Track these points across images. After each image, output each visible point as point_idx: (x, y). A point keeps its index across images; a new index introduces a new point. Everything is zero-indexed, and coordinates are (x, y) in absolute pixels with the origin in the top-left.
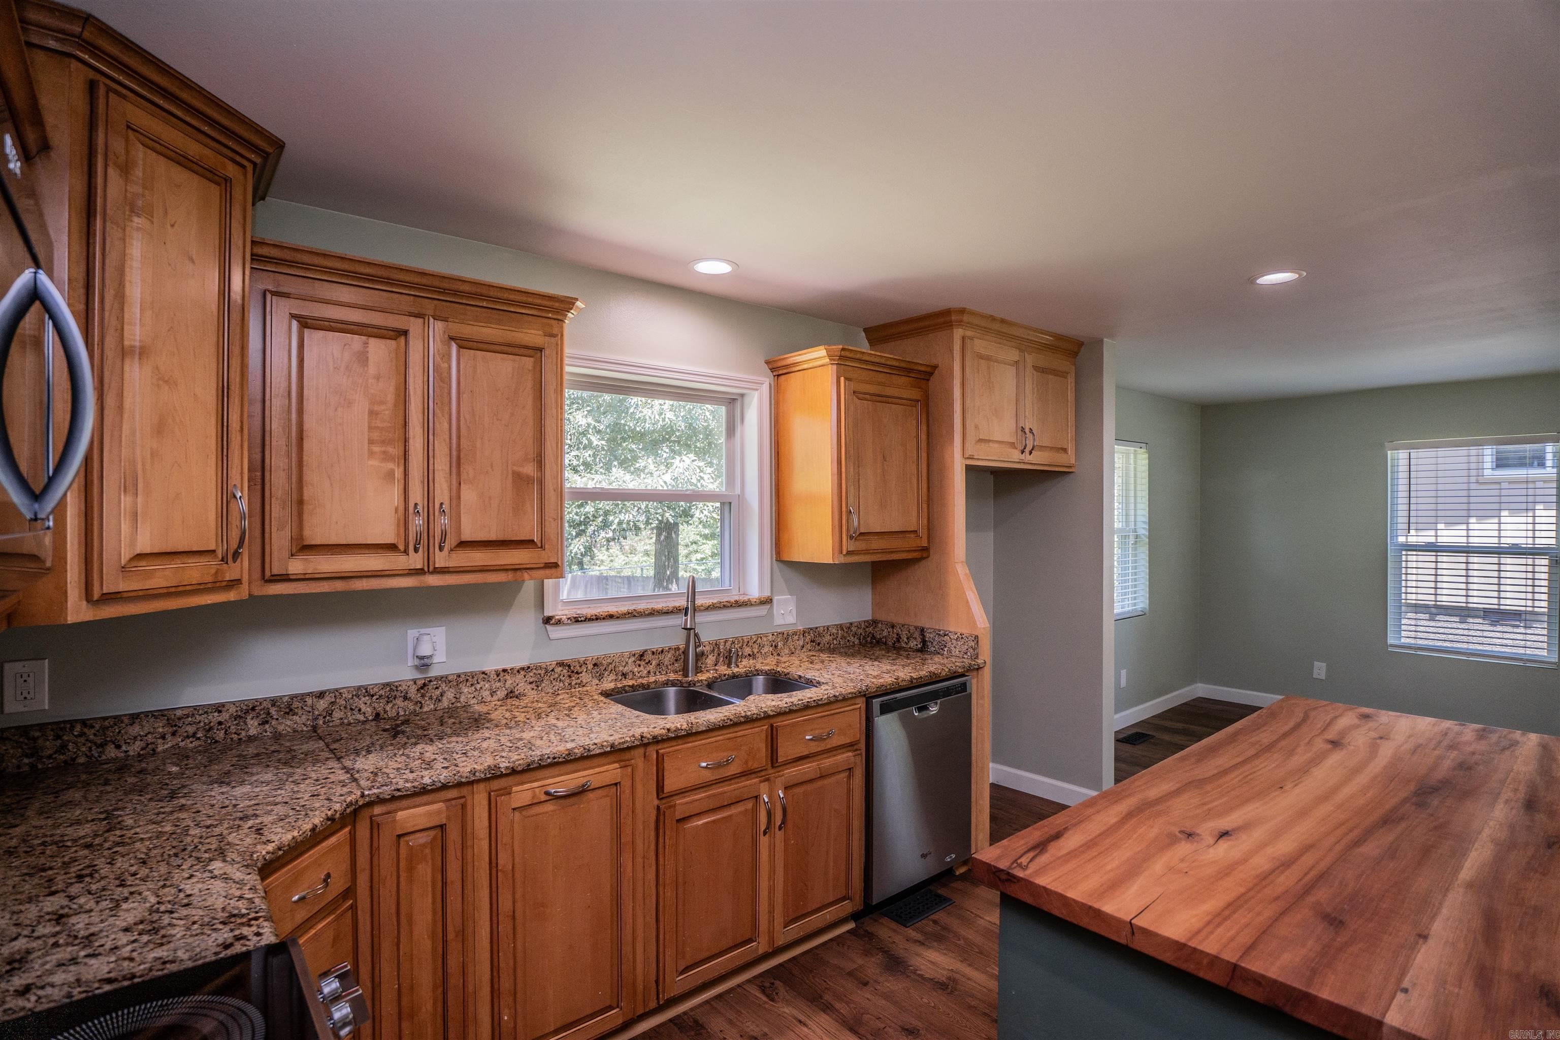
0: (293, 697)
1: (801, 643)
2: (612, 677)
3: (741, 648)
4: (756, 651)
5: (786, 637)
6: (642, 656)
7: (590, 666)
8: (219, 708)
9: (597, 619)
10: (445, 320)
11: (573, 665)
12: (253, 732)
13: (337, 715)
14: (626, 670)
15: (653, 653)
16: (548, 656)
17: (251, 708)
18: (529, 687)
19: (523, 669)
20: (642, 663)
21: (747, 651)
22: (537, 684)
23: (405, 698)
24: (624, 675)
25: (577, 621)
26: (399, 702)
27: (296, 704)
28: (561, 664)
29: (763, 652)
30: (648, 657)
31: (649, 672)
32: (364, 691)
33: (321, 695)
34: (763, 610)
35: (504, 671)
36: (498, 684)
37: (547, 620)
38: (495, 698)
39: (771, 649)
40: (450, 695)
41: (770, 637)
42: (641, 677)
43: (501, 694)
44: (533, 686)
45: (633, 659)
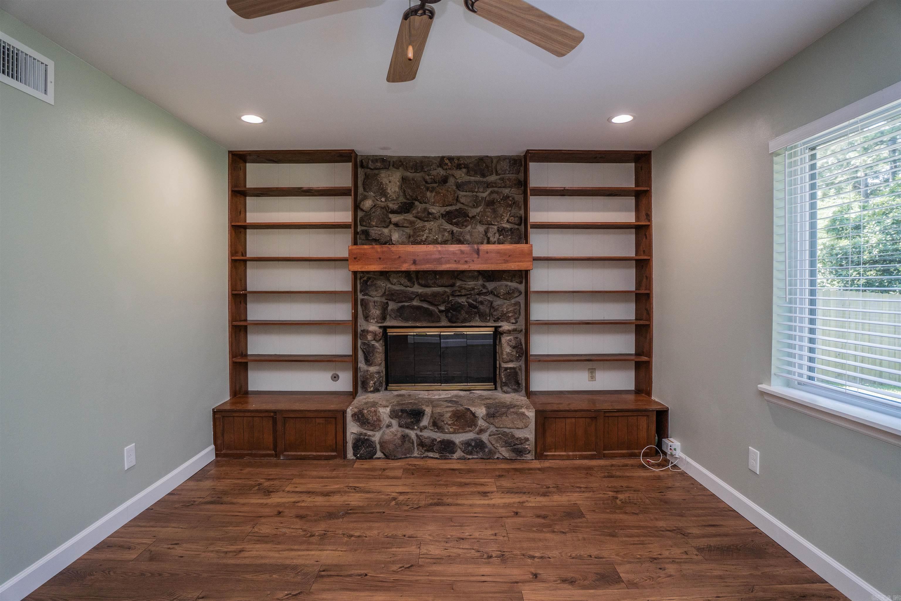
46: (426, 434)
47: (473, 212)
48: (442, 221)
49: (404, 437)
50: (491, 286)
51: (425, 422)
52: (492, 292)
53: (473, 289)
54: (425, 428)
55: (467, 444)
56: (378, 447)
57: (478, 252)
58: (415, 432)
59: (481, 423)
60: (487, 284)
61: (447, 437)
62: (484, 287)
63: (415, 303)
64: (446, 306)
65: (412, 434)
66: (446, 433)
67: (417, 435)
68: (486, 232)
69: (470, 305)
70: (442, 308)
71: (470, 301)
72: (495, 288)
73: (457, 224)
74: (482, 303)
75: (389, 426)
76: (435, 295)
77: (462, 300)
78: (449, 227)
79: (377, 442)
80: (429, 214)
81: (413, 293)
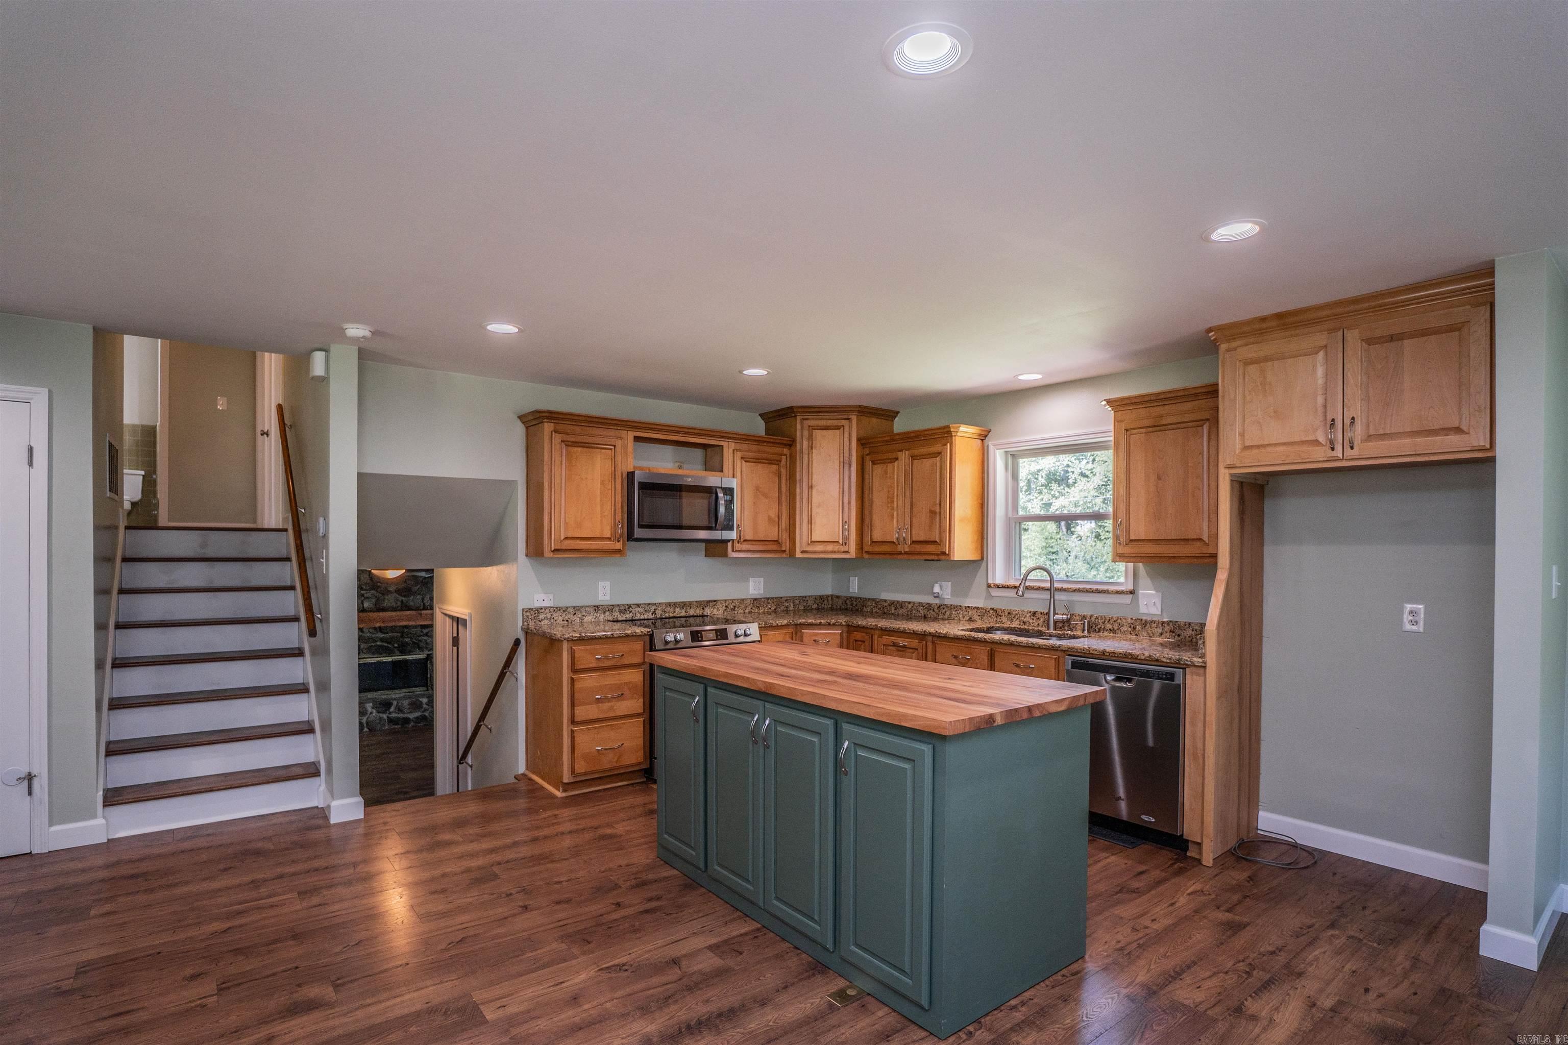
0: (903, 602)
1: (1160, 631)
2: (1018, 622)
3: (1104, 623)
4: (1116, 628)
5: (1145, 624)
6: (1034, 614)
7: (1007, 614)
8: (885, 601)
9: (1008, 587)
10: (908, 450)
11: (998, 610)
12: (893, 612)
13: (914, 612)
14: (1025, 620)
15: (1041, 613)
16: (989, 605)
17: (893, 603)
18: (978, 617)
19: (976, 607)
20: (1035, 618)
21: (1109, 626)
22: (981, 617)
23: (934, 611)
24: (1024, 623)
25: (998, 587)
26: (931, 611)
27: (903, 604)
28: (992, 609)
29: (1122, 631)
30: (1038, 615)
31: (1038, 624)
32: (920, 604)
33: (909, 603)
34: (1127, 599)
35: (968, 607)
36: (966, 613)
37: (989, 586)
38: (964, 619)
39: (1130, 629)
40: (948, 613)
41: (1129, 621)
42: (1033, 626)
43: (966, 618)
44: (980, 617)
45: (1029, 614)
46: (394, 715)
47: (415, 588)
48: (395, 595)
49: (380, 719)
50: (425, 631)
51: (392, 709)
52: (426, 635)
53: (415, 634)
54: (393, 712)
55: (417, 718)
56: (365, 725)
57: (421, 614)
58: (387, 715)
59: (425, 706)
60: (423, 630)
61: (406, 716)
62: (422, 632)
63: (378, 643)
64: (398, 644)
65: (385, 716)
66: (405, 713)
67: (388, 717)
68: (423, 599)
69: (414, 643)
70: (396, 645)
71: (414, 640)
72: (428, 632)
73: (405, 596)
74: (421, 641)
75: (371, 713)
76: (392, 638)
77: (408, 640)
78: (401, 598)
79: (365, 722)
80: (389, 591)
81: (377, 637)
